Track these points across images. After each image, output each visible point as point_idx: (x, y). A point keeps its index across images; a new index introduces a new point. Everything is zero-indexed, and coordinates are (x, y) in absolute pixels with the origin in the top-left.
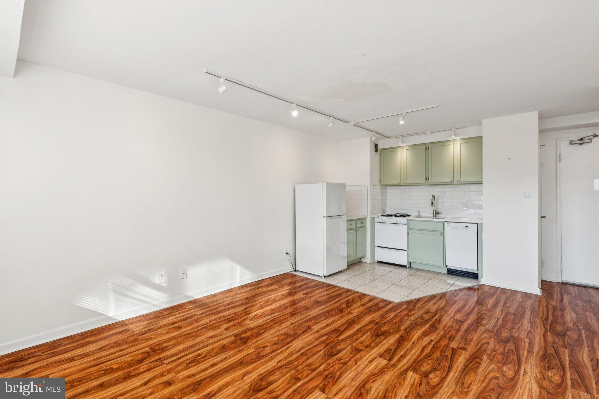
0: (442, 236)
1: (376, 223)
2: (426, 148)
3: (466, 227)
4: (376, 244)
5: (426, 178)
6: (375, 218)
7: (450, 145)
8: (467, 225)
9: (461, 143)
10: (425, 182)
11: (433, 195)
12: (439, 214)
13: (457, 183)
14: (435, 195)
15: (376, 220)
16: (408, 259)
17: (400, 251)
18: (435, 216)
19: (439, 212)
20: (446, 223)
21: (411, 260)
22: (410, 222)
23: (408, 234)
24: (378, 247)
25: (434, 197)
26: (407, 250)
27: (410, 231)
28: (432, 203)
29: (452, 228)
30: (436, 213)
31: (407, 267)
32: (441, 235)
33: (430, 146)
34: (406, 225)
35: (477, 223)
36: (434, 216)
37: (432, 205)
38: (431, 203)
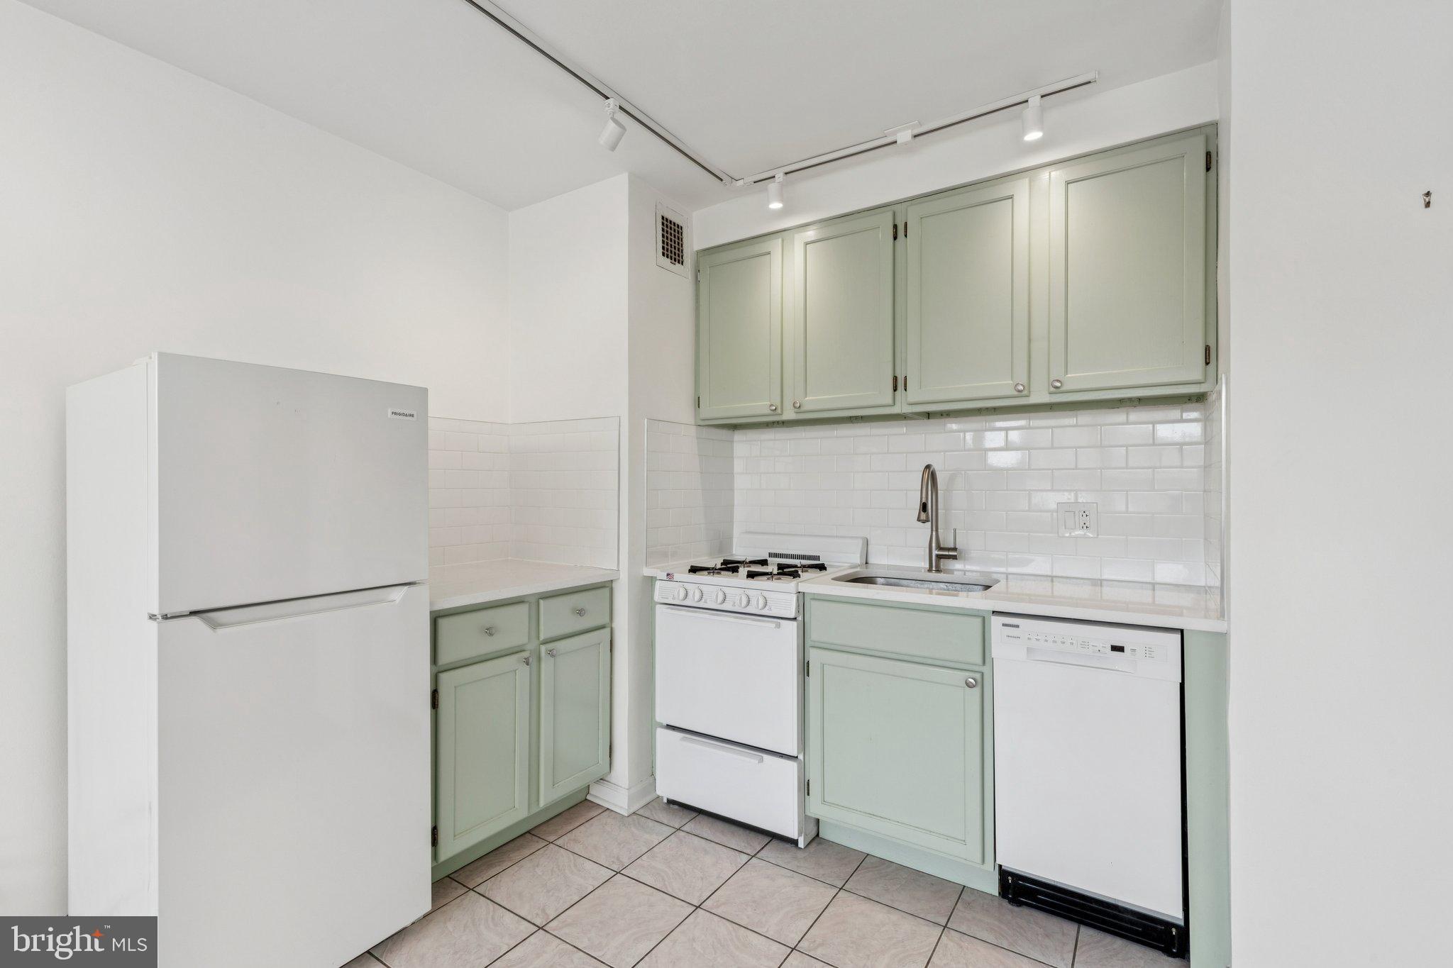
0: (977, 691)
1: (658, 607)
2: (895, 227)
3: (1115, 648)
4: (662, 716)
5: (895, 379)
6: (658, 584)
7: (1011, 197)
8: (1119, 636)
9: (1068, 183)
10: (889, 400)
11: (928, 467)
12: (954, 557)
13: (1046, 399)
14: (937, 467)
15: (662, 591)
16: (803, 805)
17: (766, 757)
18: (938, 571)
19: (955, 549)
20: (996, 622)
21: (815, 809)
22: (814, 608)
23: (805, 669)
24: (670, 727)
25: (933, 476)
26: (801, 757)
27: (814, 656)
28: (924, 507)
29: (1029, 650)
30: (943, 555)
31: (801, 845)
32: (969, 685)
33: (913, 216)
34: (794, 624)
35: (1182, 631)
36: (930, 570)
37: (923, 516)
38: (917, 506)
